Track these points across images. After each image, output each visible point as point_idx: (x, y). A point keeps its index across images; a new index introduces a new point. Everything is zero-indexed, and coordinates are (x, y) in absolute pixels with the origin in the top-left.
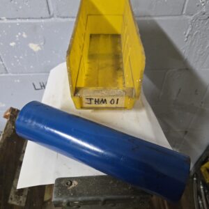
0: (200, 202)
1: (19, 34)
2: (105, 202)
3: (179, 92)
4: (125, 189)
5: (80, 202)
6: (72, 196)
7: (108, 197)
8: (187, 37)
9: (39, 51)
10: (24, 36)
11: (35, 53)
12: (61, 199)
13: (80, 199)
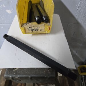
0: (82, 83)
1: (2, 5)
2: (31, 78)
3: (74, 34)
4: (42, 72)
5: (19, 78)
6: (15, 74)
7: (33, 76)
8: (78, 8)
9: (11, 13)
10: (4, 6)
11: (9, 14)
12: (8, 76)
13: (18, 76)
